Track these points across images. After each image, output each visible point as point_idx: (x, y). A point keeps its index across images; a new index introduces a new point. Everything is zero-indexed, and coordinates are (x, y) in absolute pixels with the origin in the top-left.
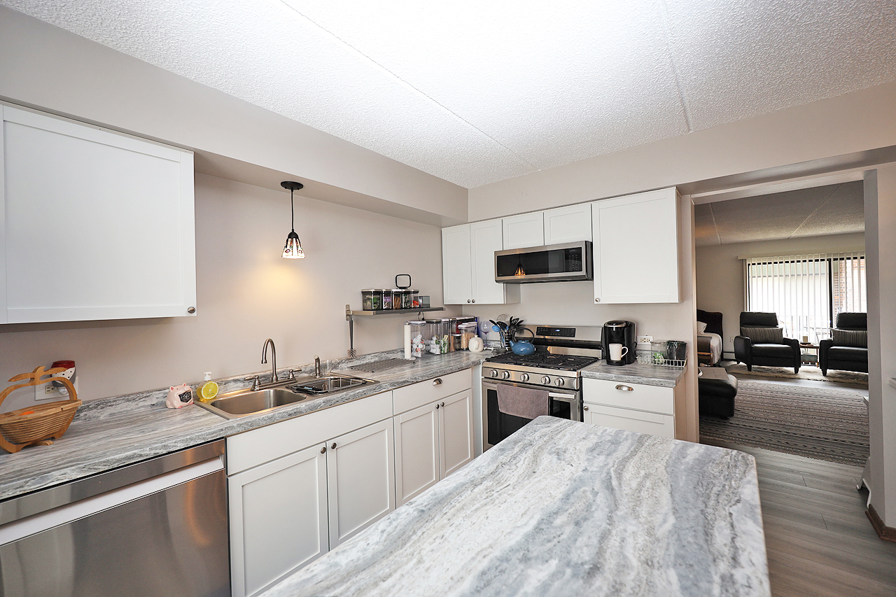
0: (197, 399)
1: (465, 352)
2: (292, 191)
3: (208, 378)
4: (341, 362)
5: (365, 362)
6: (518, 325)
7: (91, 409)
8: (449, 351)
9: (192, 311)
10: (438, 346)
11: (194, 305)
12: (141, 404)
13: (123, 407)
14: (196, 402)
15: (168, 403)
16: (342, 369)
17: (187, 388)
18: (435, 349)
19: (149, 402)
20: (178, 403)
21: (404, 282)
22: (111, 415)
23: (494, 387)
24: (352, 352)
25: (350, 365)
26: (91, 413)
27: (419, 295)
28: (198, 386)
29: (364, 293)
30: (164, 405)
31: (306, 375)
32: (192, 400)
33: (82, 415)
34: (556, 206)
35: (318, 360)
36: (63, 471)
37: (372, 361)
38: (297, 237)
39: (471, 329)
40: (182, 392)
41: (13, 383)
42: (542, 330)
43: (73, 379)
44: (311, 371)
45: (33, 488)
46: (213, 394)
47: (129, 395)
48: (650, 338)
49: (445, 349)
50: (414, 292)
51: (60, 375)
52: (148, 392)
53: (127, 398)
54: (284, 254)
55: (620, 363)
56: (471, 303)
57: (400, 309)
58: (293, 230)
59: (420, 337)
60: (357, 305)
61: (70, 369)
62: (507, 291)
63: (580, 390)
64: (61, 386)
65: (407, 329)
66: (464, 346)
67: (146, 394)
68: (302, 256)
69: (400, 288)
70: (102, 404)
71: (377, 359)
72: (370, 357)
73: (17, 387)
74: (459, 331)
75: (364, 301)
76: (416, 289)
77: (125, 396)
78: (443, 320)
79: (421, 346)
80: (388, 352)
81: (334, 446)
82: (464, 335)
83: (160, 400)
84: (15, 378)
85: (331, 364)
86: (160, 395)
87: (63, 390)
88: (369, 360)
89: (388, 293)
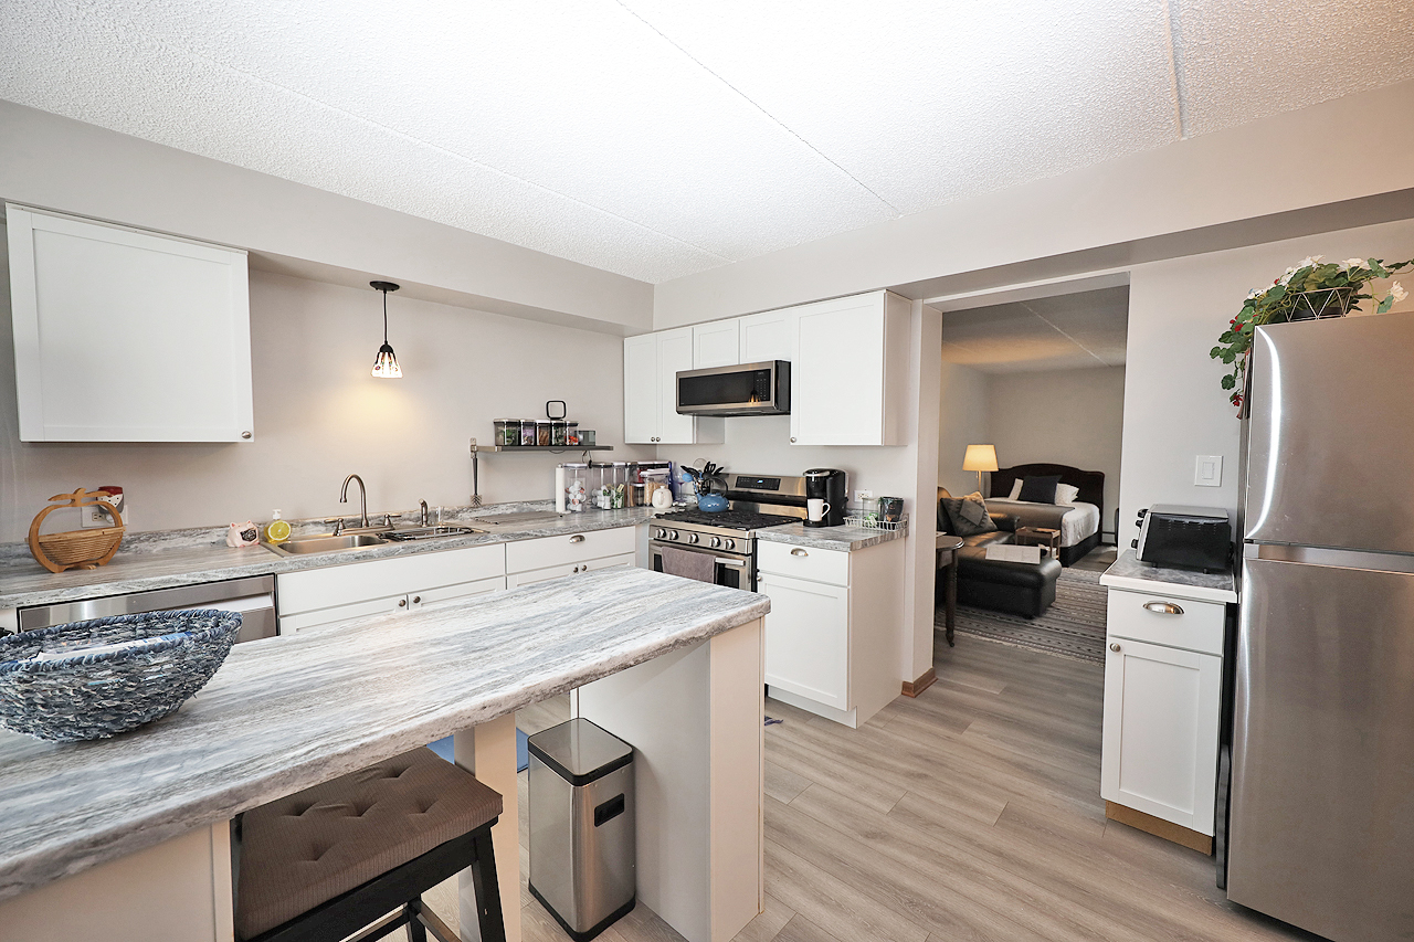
0: (265, 539)
1: (648, 509)
2: (385, 293)
3: (276, 516)
4: (462, 510)
5: (496, 513)
6: (717, 473)
7: (142, 541)
8: (625, 506)
9: (249, 437)
10: (608, 498)
11: (250, 428)
12: (199, 541)
13: (178, 542)
14: (263, 543)
15: (229, 541)
16: (462, 520)
17: (250, 526)
18: (604, 502)
19: (208, 539)
20: (239, 541)
21: (557, 411)
22: (165, 549)
23: (659, 550)
24: (476, 499)
25: (475, 515)
26: (142, 546)
27: (578, 428)
28: (266, 525)
29: (497, 424)
30: (224, 544)
31: (411, 523)
32: (257, 540)
33: (132, 546)
34: (751, 311)
35: (424, 504)
36: (97, 586)
37: (509, 512)
38: (390, 350)
39: (659, 478)
40: (243, 530)
41: (52, 503)
42: (744, 481)
43: (120, 507)
44: (417, 519)
45: (69, 598)
46: (284, 535)
47: (185, 530)
48: (866, 494)
49: (619, 503)
50: (571, 425)
51: (106, 499)
52: (207, 528)
53: (183, 532)
54: (374, 370)
55: (818, 525)
56: (655, 442)
57: (547, 445)
58: (386, 342)
59: (577, 484)
60: (487, 438)
61: (117, 496)
62: (698, 427)
63: (754, 555)
64: (108, 513)
65: (560, 472)
66: (647, 501)
67: (207, 530)
68: (399, 374)
69: (553, 419)
70: (155, 536)
71: (515, 510)
72: (504, 507)
73: (57, 507)
74: (642, 480)
75: (497, 435)
76: (574, 420)
77: (181, 530)
78: (616, 464)
79: (579, 497)
80: (532, 503)
81: (417, 600)
82: (647, 486)
83: (222, 538)
84: (54, 498)
85: (444, 513)
86: (222, 532)
87: (109, 517)
88: (501, 510)
89: (529, 425)
